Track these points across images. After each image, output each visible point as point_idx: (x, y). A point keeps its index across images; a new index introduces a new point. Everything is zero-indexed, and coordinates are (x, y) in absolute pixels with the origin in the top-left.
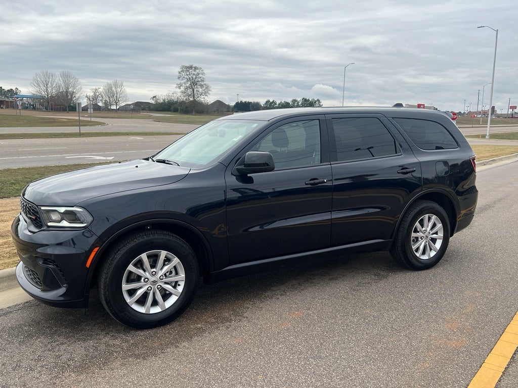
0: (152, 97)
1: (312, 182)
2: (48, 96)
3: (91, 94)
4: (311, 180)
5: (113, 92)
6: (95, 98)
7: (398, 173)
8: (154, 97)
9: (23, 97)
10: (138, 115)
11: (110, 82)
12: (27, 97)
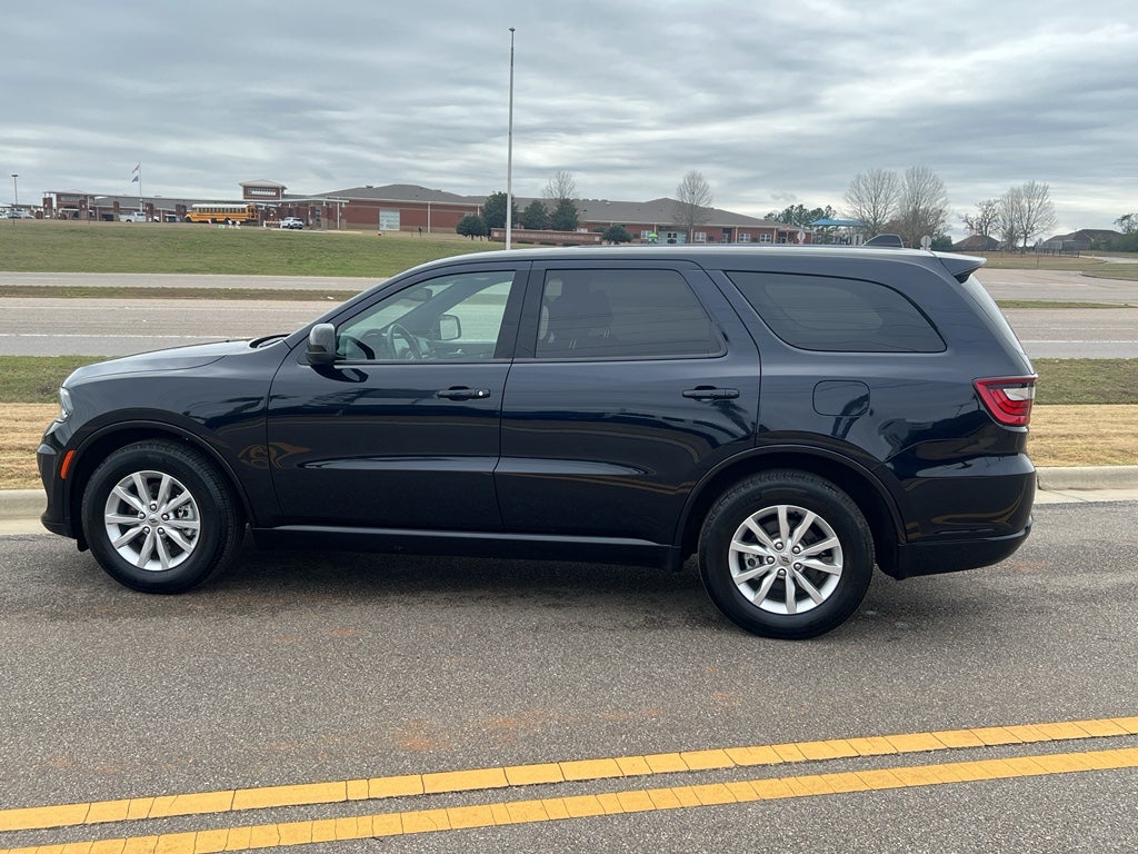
0: (1120, 217)
1: (454, 392)
2: (875, 220)
3: (975, 213)
4: (451, 389)
5: (1021, 210)
6: (985, 222)
7: (684, 396)
8: (1125, 218)
9: (839, 224)
10: (1072, 261)
11: (1020, 184)
12: (847, 224)
